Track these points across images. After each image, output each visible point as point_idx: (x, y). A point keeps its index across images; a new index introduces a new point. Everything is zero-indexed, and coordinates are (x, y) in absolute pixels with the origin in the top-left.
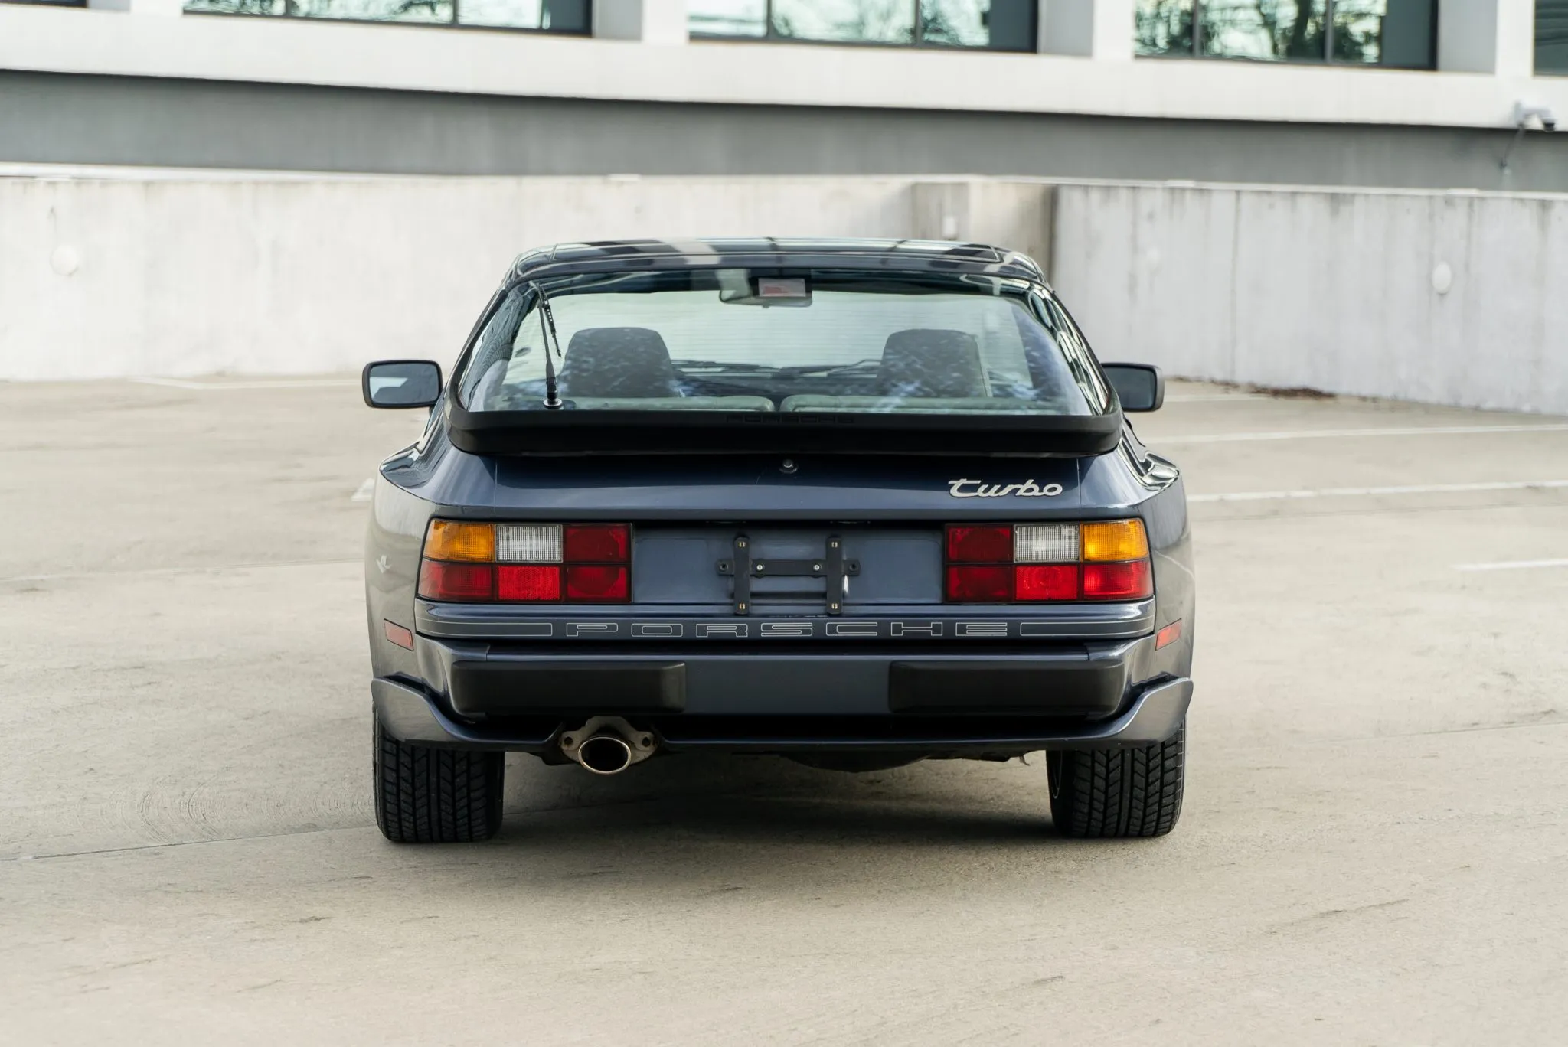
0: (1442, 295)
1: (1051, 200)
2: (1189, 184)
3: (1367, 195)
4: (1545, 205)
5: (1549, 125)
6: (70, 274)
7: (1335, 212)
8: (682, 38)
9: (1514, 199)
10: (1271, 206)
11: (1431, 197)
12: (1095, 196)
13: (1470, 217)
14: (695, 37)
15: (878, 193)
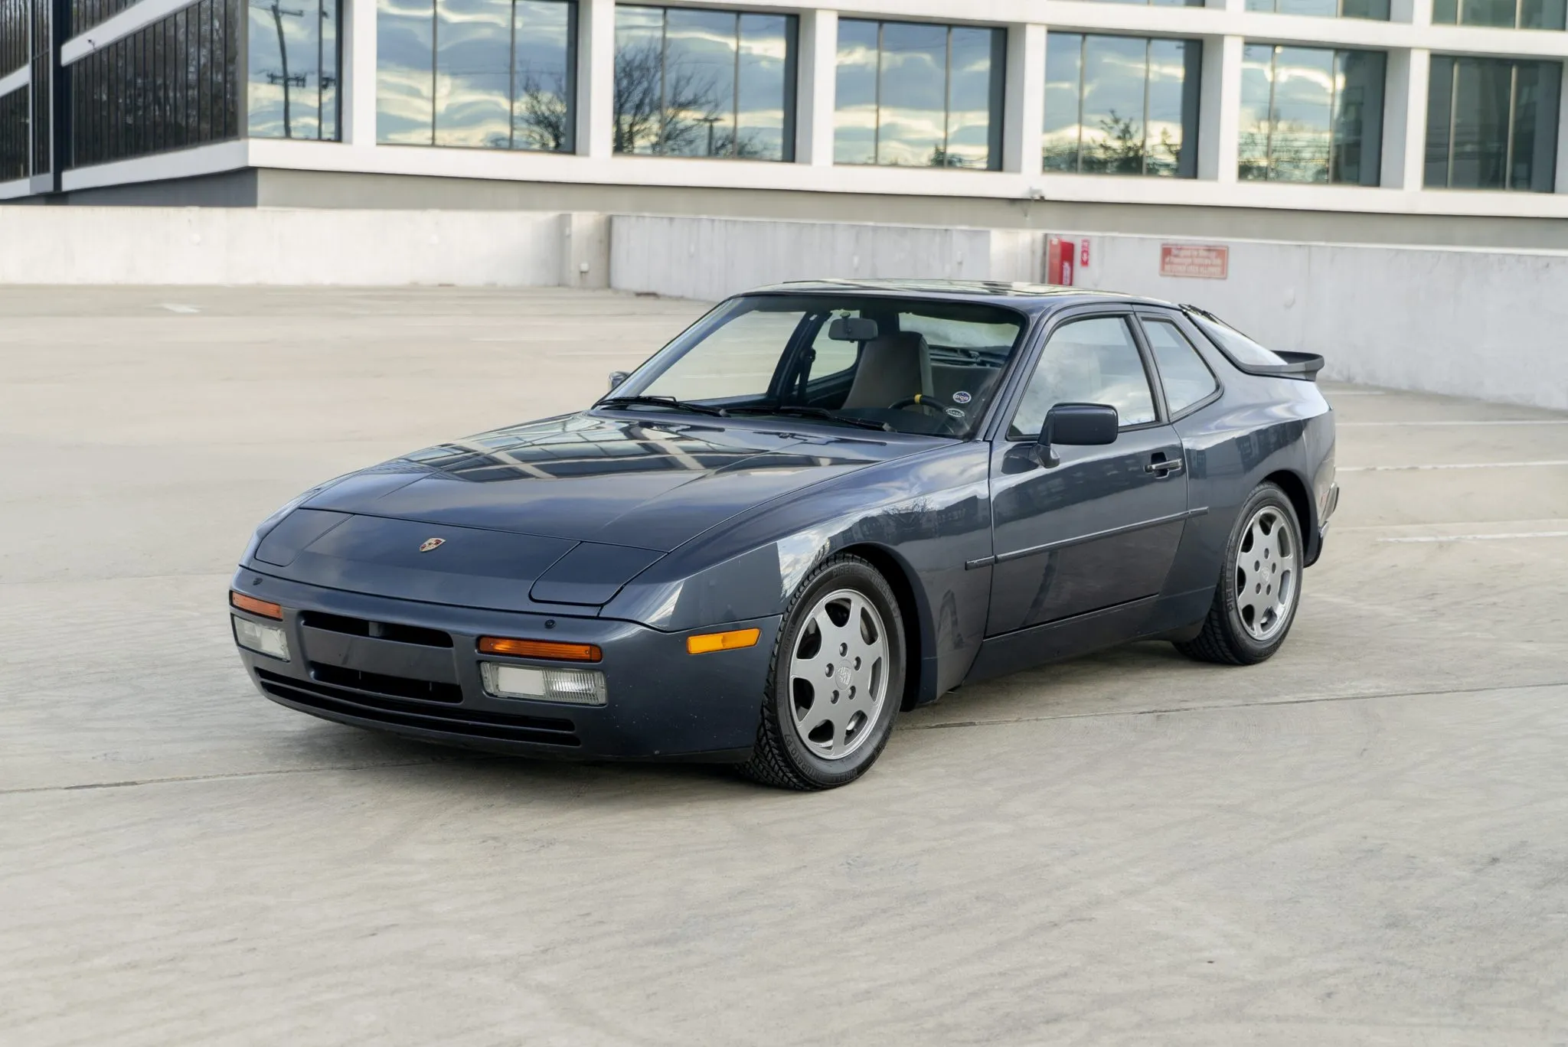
1: (609, 221)
5: (1042, 197)
15: (544, 218)
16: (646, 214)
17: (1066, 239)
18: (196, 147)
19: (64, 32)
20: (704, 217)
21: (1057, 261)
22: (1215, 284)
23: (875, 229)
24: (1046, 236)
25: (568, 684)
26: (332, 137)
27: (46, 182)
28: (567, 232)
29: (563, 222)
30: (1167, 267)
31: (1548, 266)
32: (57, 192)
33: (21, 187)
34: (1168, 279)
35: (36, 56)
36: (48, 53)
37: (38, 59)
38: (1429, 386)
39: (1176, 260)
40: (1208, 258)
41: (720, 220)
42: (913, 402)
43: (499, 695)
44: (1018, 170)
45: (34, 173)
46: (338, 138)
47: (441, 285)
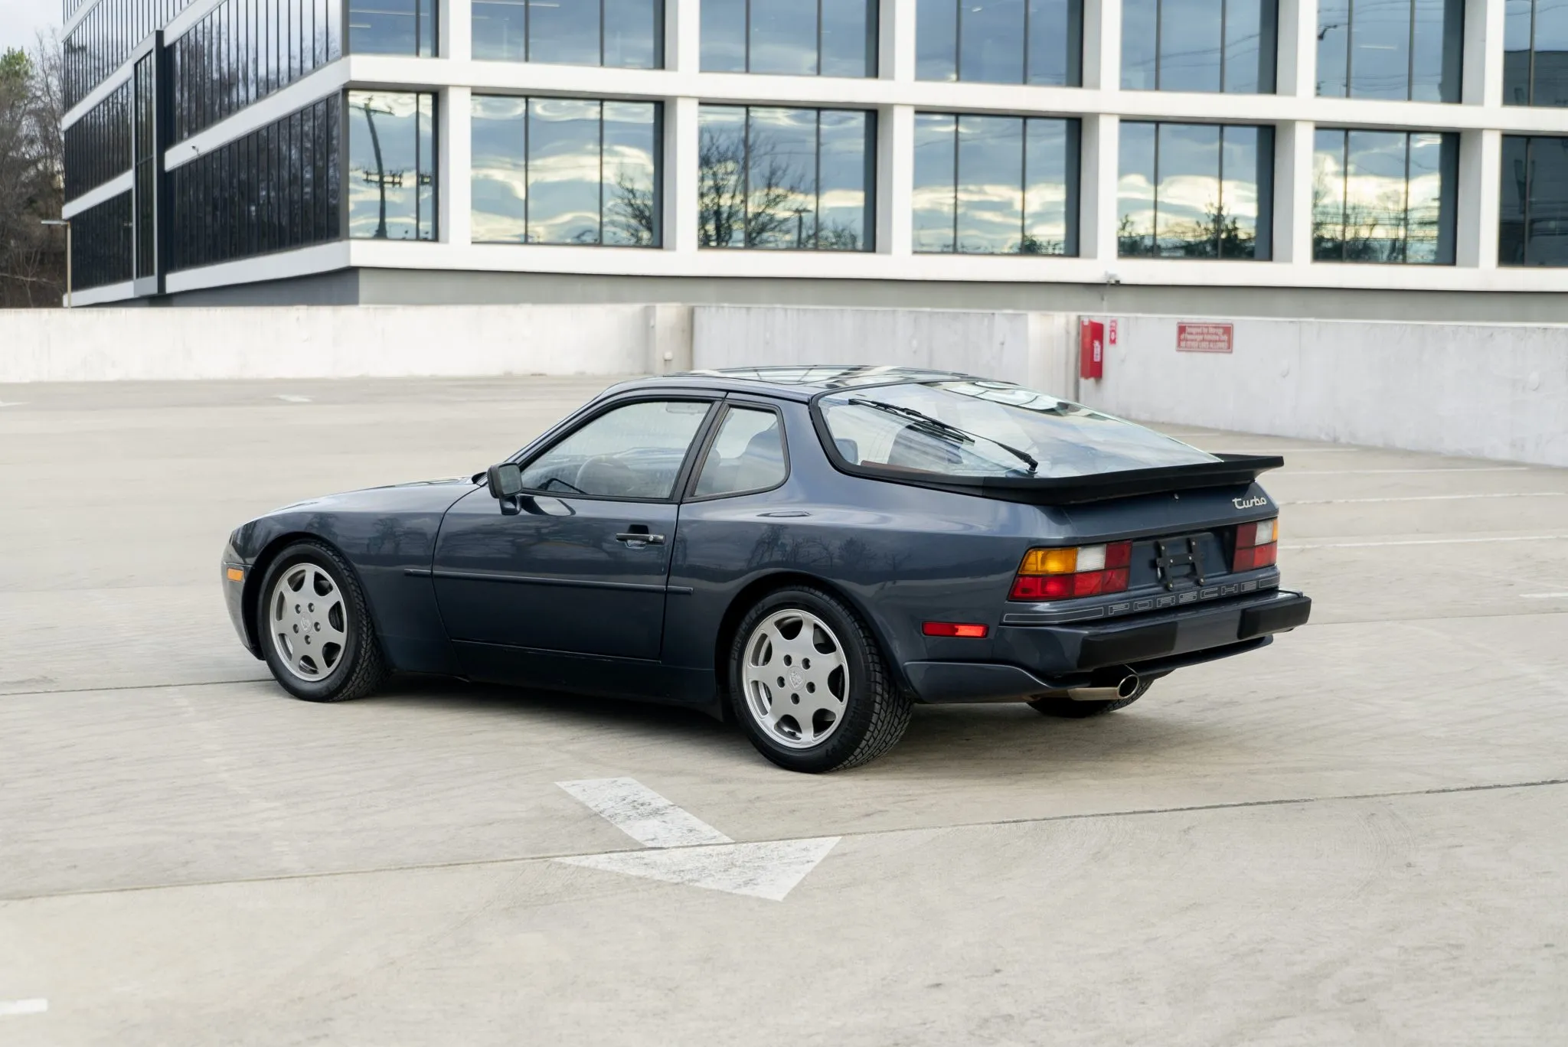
1: (691, 313)
5: (1117, 281)
15: (630, 310)
16: (726, 305)
17: (1096, 320)
18: (299, 248)
19: (168, 140)
20: (778, 306)
21: (1088, 339)
22: (1223, 357)
23: (931, 314)
24: (1079, 317)
26: (430, 236)
27: (150, 285)
28: (652, 323)
29: (647, 316)
30: (1183, 344)
31: (1492, 335)
32: (161, 294)
33: (125, 289)
34: (1184, 354)
35: (140, 162)
36: (152, 159)
37: (141, 165)
38: (1400, 444)
39: (1189, 337)
40: (1216, 334)
41: (792, 309)
44: (1093, 256)
45: (137, 277)
46: (436, 239)
47: (532, 375)
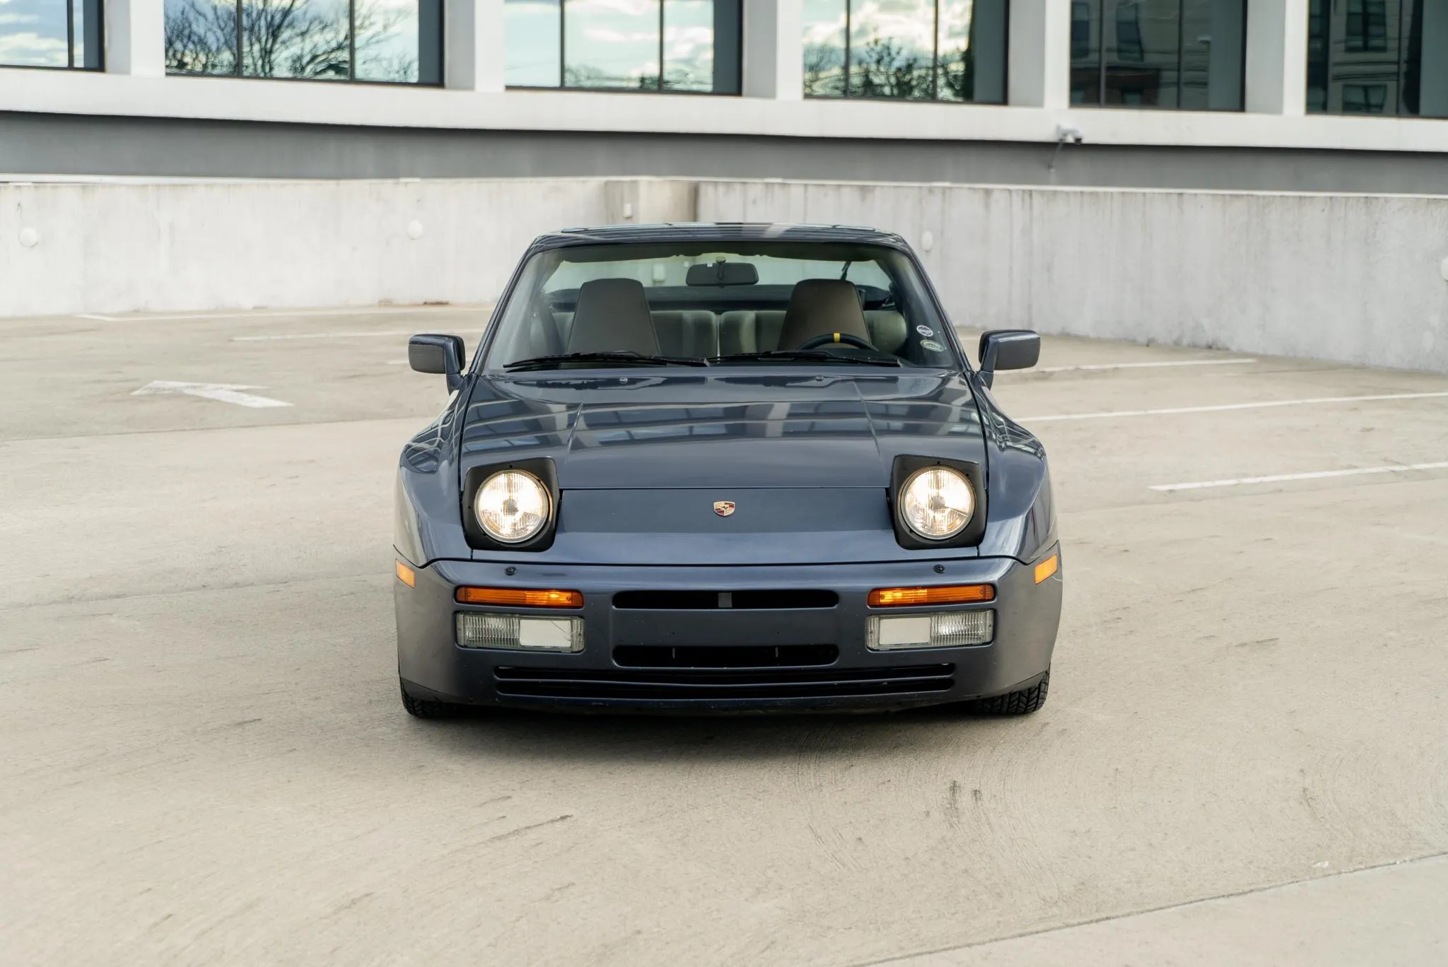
0: (927, 251)
1: (695, 193)
2: (779, 180)
3: (882, 187)
4: (988, 192)
5: (1078, 140)
6: (33, 246)
7: (863, 199)
8: (502, 89)
9: (970, 189)
10: (826, 195)
11: (920, 187)
12: (721, 189)
13: (944, 200)
14: (509, 88)
25: (949, 626)
42: (832, 340)
43: (880, 648)
